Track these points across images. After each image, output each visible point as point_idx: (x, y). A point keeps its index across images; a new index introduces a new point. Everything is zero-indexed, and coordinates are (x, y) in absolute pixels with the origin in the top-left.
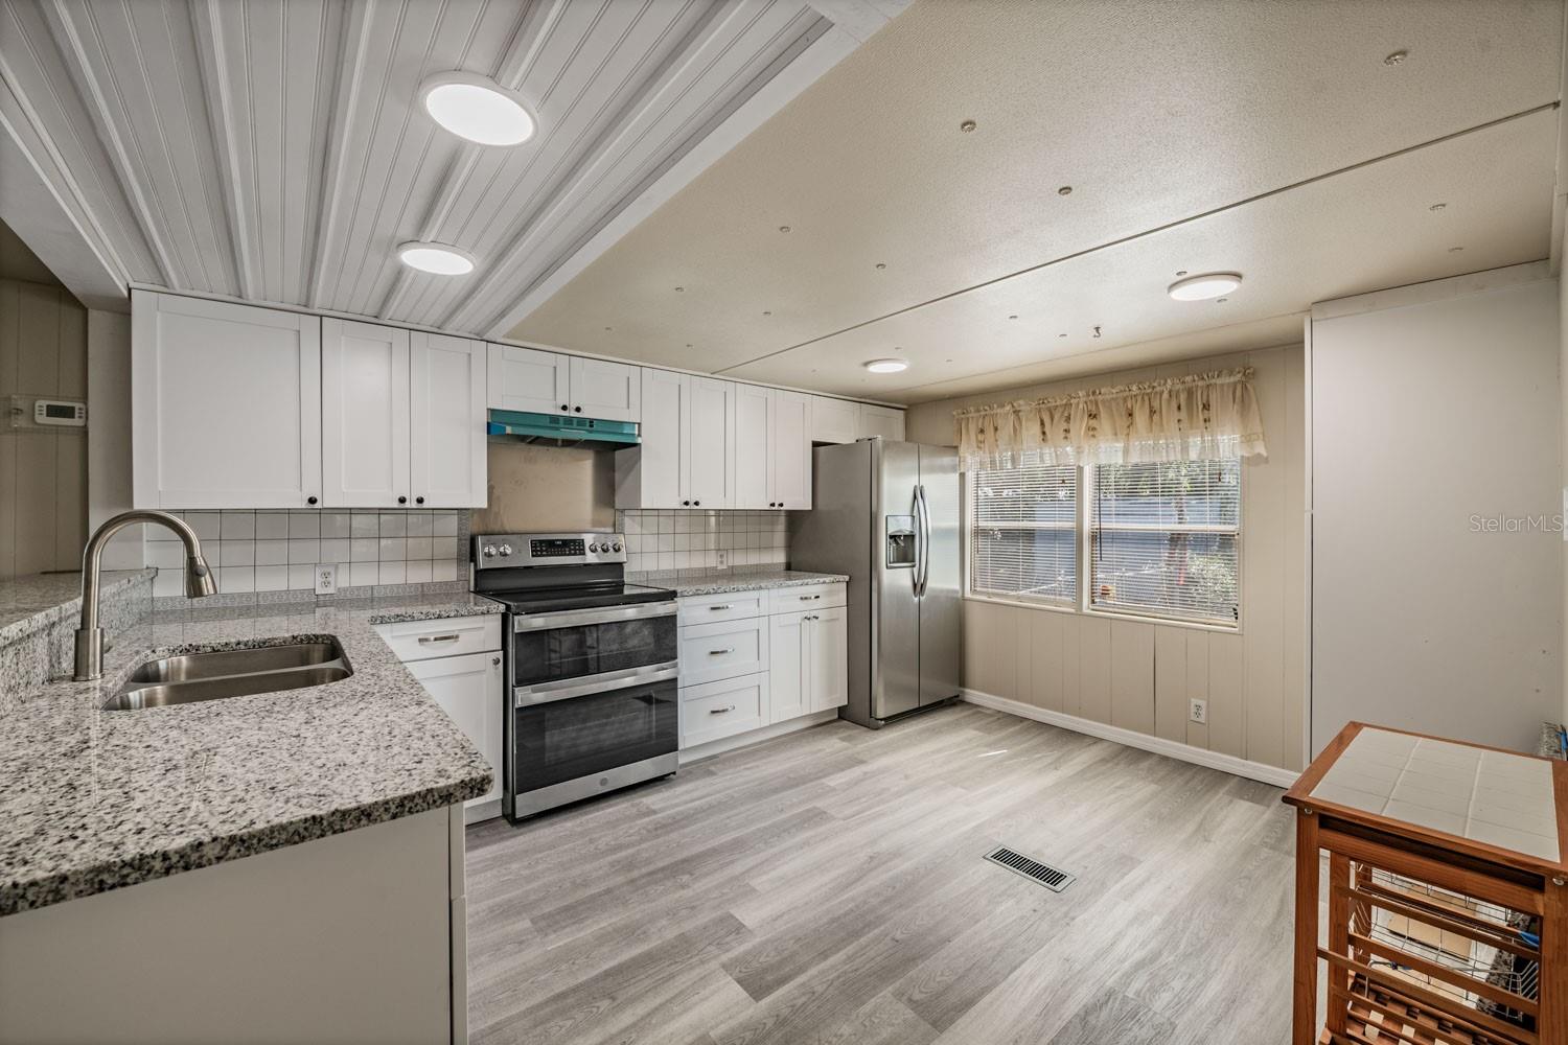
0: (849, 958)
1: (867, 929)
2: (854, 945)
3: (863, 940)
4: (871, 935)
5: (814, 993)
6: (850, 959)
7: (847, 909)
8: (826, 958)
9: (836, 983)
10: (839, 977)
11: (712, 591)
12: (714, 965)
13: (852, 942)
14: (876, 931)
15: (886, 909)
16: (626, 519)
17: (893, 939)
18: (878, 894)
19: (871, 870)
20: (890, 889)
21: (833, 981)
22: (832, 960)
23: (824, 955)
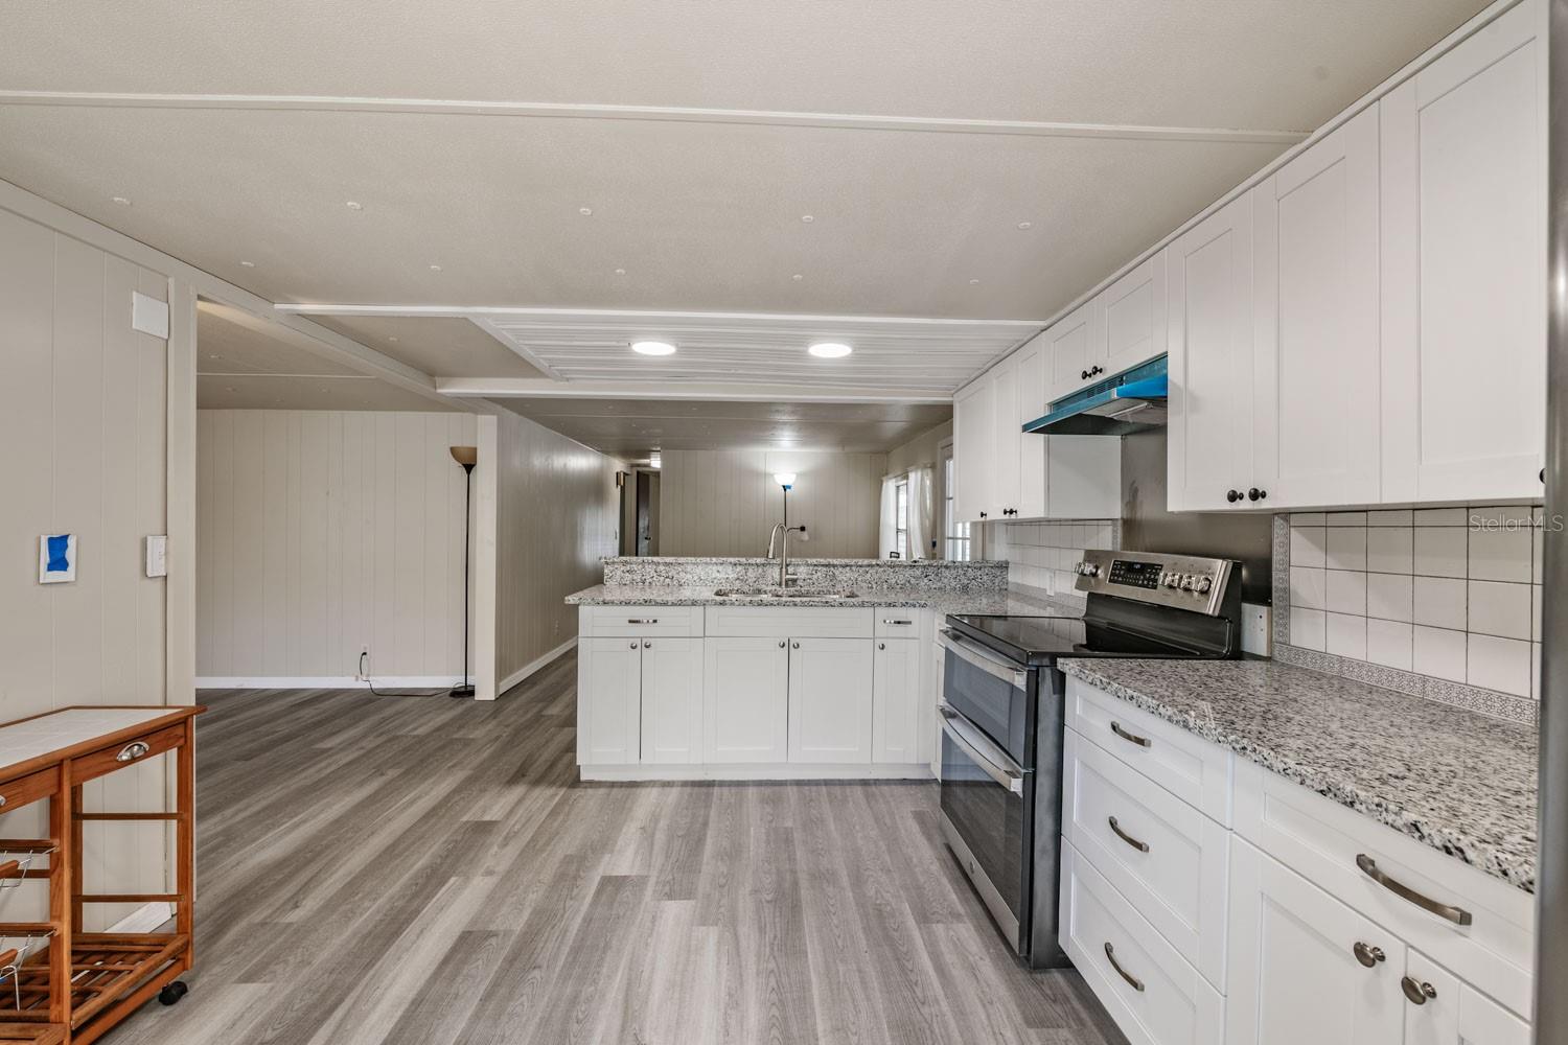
0: (566, 931)
1: (570, 959)
2: (571, 942)
3: (566, 950)
4: (563, 958)
5: (571, 899)
7: (606, 965)
8: (584, 920)
9: (561, 911)
10: (562, 916)
12: (654, 875)
13: (574, 941)
14: (561, 963)
15: (569, 990)
16: (1293, 532)
17: (540, 967)
18: (589, 1000)
19: (623, 1029)
20: (581, 1016)
21: (565, 912)
22: (579, 920)
23: (588, 920)
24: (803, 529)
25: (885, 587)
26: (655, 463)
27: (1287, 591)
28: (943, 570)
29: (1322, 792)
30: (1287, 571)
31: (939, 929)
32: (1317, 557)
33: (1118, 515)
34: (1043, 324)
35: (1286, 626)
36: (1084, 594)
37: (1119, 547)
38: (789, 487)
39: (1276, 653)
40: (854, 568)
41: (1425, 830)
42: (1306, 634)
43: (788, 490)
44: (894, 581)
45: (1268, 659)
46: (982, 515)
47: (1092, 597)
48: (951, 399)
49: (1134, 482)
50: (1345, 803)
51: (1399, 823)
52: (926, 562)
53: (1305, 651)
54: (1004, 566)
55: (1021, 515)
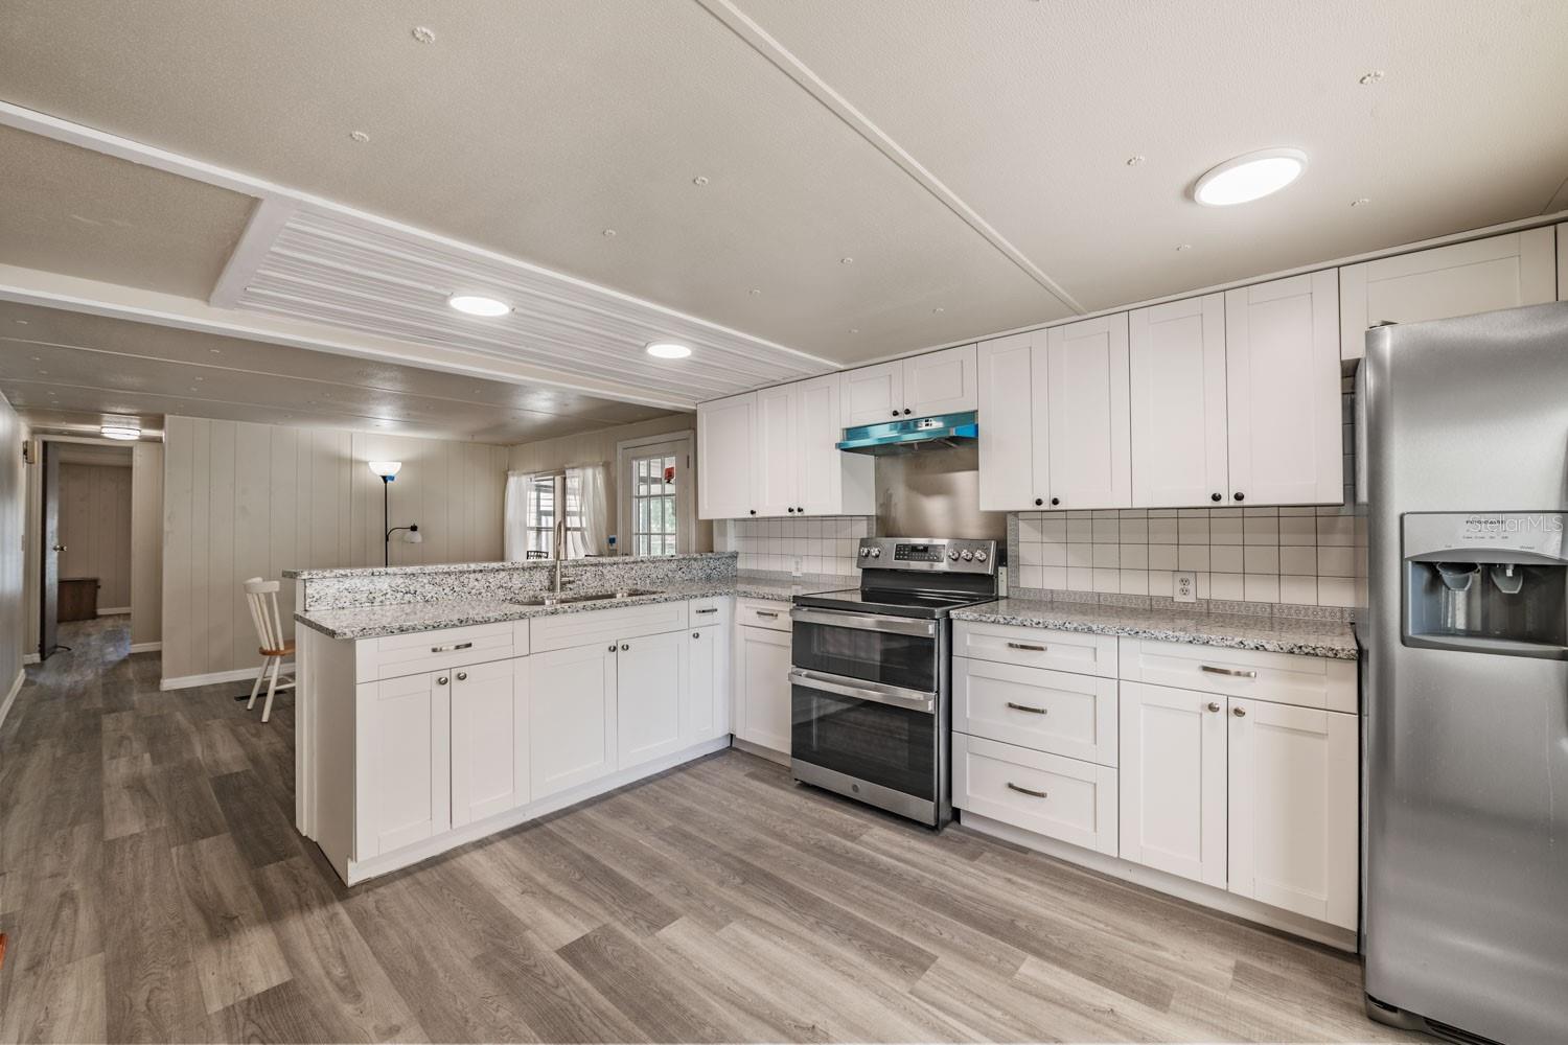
6: (601, 1014)
8: (603, 993)
11: (1002, 620)
12: (610, 921)
16: (1021, 524)
22: (598, 997)
24: (414, 528)
25: (648, 582)
26: (120, 431)
27: (1018, 557)
28: (693, 562)
29: (1190, 642)
30: (1017, 545)
31: (865, 838)
32: (1037, 536)
33: (874, 513)
34: (842, 367)
35: (1018, 577)
36: (861, 570)
37: (874, 535)
38: (392, 478)
39: (1011, 593)
40: (620, 566)
41: (1246, 643)
42: (1030, 580)
43: (389, 482)
44: (654, 576)
45: (1007, 597)
46: (753, 512)
47: (866, 572)
48: (694, 408)
49: (888, 490)
50: (1204, 643)
51: (1233, 644)
52: (681, 556)
53: (1029, 590)
54: (734, 556)
55: (807, 513)
